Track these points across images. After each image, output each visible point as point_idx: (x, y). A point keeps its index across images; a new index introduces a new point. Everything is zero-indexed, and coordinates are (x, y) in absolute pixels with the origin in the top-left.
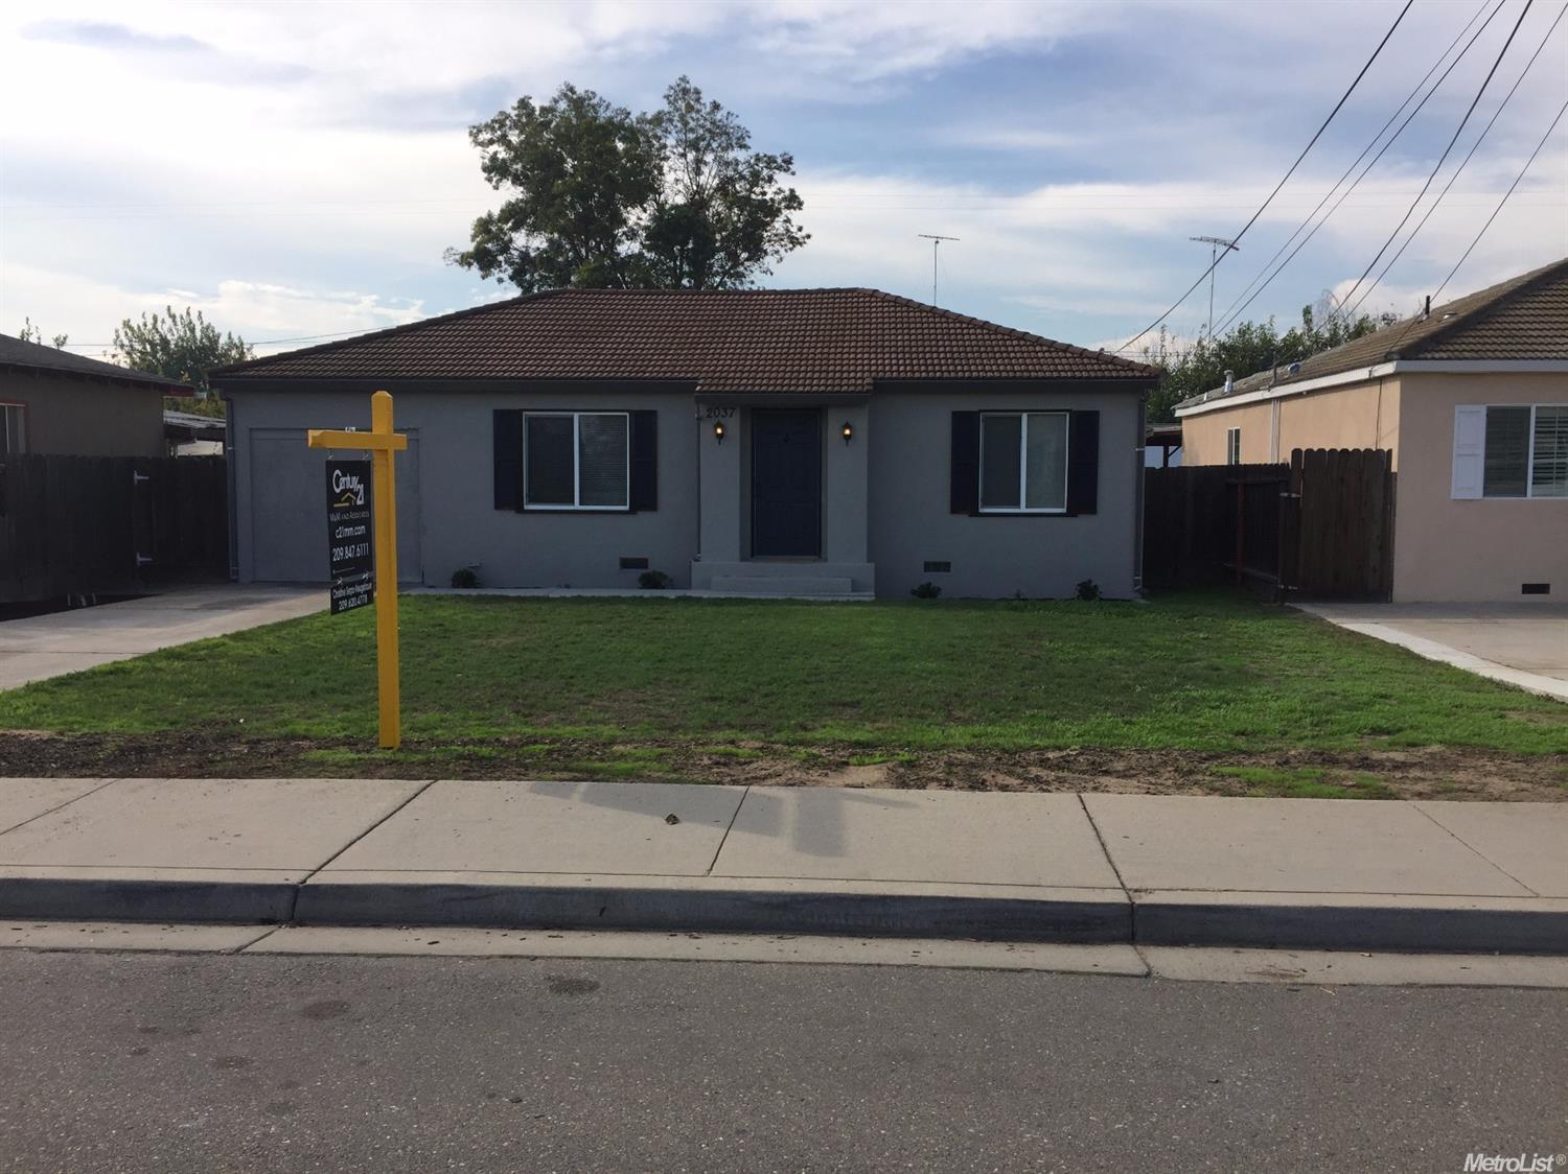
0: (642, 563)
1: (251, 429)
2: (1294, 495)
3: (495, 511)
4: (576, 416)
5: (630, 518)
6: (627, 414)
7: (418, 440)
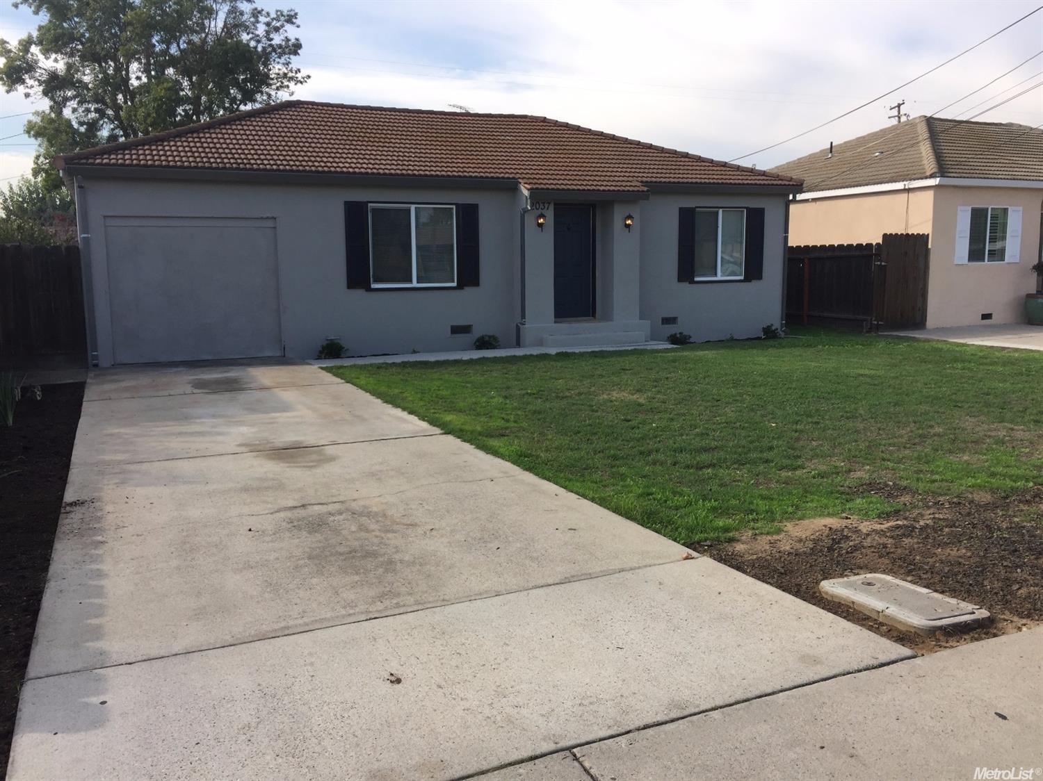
0: (466, 329)
1: (105, 217)
2: (883, 264)
3: (348, 290)
4: (413, 207)
5: (458, 293)
6: (454, 207)
7: (275, 228)
